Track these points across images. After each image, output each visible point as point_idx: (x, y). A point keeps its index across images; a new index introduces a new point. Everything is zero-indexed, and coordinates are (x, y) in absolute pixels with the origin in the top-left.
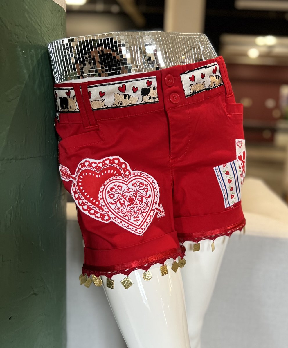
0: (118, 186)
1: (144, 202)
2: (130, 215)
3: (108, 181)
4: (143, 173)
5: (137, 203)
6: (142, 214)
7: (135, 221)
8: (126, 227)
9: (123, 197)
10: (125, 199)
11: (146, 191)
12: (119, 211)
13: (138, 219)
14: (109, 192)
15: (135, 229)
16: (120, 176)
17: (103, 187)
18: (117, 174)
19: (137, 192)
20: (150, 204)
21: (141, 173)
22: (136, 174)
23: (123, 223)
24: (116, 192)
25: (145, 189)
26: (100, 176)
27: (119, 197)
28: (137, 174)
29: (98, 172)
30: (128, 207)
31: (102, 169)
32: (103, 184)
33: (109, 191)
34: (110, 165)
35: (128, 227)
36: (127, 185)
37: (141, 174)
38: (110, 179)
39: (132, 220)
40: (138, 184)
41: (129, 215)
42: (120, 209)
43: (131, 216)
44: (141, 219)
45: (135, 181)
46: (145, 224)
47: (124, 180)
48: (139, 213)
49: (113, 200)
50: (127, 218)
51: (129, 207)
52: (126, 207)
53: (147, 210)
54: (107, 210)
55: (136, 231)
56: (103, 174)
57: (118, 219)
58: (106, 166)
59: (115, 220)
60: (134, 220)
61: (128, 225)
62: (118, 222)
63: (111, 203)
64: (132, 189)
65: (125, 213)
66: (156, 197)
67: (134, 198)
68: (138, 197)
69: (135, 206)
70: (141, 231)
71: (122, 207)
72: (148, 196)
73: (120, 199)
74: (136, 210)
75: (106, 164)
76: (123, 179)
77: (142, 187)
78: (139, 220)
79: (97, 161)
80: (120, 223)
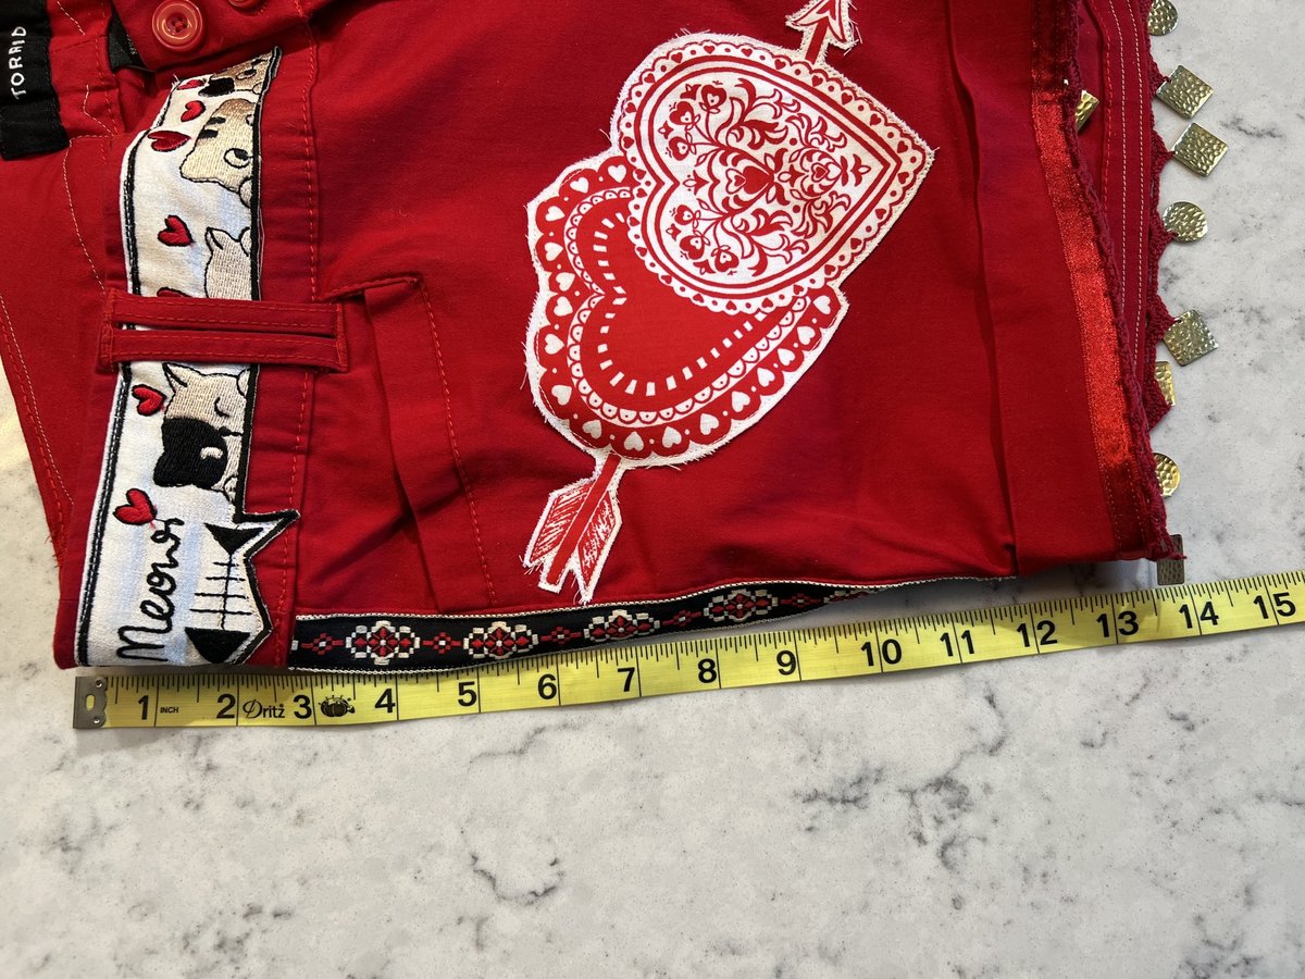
0: (679, 219)
1: (775, 117)
2: (825, 197)
3: (648, 259)
4: (624, 94)
5: (773, 154)
6: (832, 142)
7: (858, 181)
8: (880, 225)
9: (733, 213)
10: (745, 205)
11: (717, 99)
12: (801, 245)
13: (851, 163)
14: (705, 266)
15: (896, 186)
16: (631, 206)
17: (675, 284)
18: (619, 216)
19: (718, 144)
20: (785, 93)
21: (626, 106)
22: (630, 133)
23: (860, 233)
24: (709, 235)
25: (706, 103)
26: (619, 290)
27: (734, 231)
28: (628, 125)
29: (600, 295)
30: (785, 203)
31: (585, 274)
32: (664, 282)
33: (696, 264)
34: (567, 241)
35: (885, 216)
36: (676, 184)
37: (631, 108)
38: (639, 249)
39: (855, 192)
40: (678, 130)
41: (829, 200)
42: (793, 238)
43: (834, 193)
44: (852, 149)
45: (662, 144)
46: (880, 129)
47: (649, 190)
48: (824, 155)
49: (743, 257)
50: (838, 214)
51: (787, 196)
52: (788, 209)
53: (814, 115)
54: (789, 292)
55: (909, 180)
56: (610, 277)
57: (837, 256)
58: (571, 257)
59: (841, 268)
60: (857, 184)
61: (873, 214)
62: (854, 255)
63: (761, 267)
64: (698, 164)
65: (815, 222)
66: (755, 56)
67: (743, 164)
68: (743, 146)
69: (786, 167)
70: (911, 153)
71: (783, 229)
72: (743, 94)
73: (742, 228)
74: (807, 164)
75: (562, 258)
76: (646, 195)
77: (696, 113)
78: (858, 159)
79: (544, 295)
80: (859, 248)
